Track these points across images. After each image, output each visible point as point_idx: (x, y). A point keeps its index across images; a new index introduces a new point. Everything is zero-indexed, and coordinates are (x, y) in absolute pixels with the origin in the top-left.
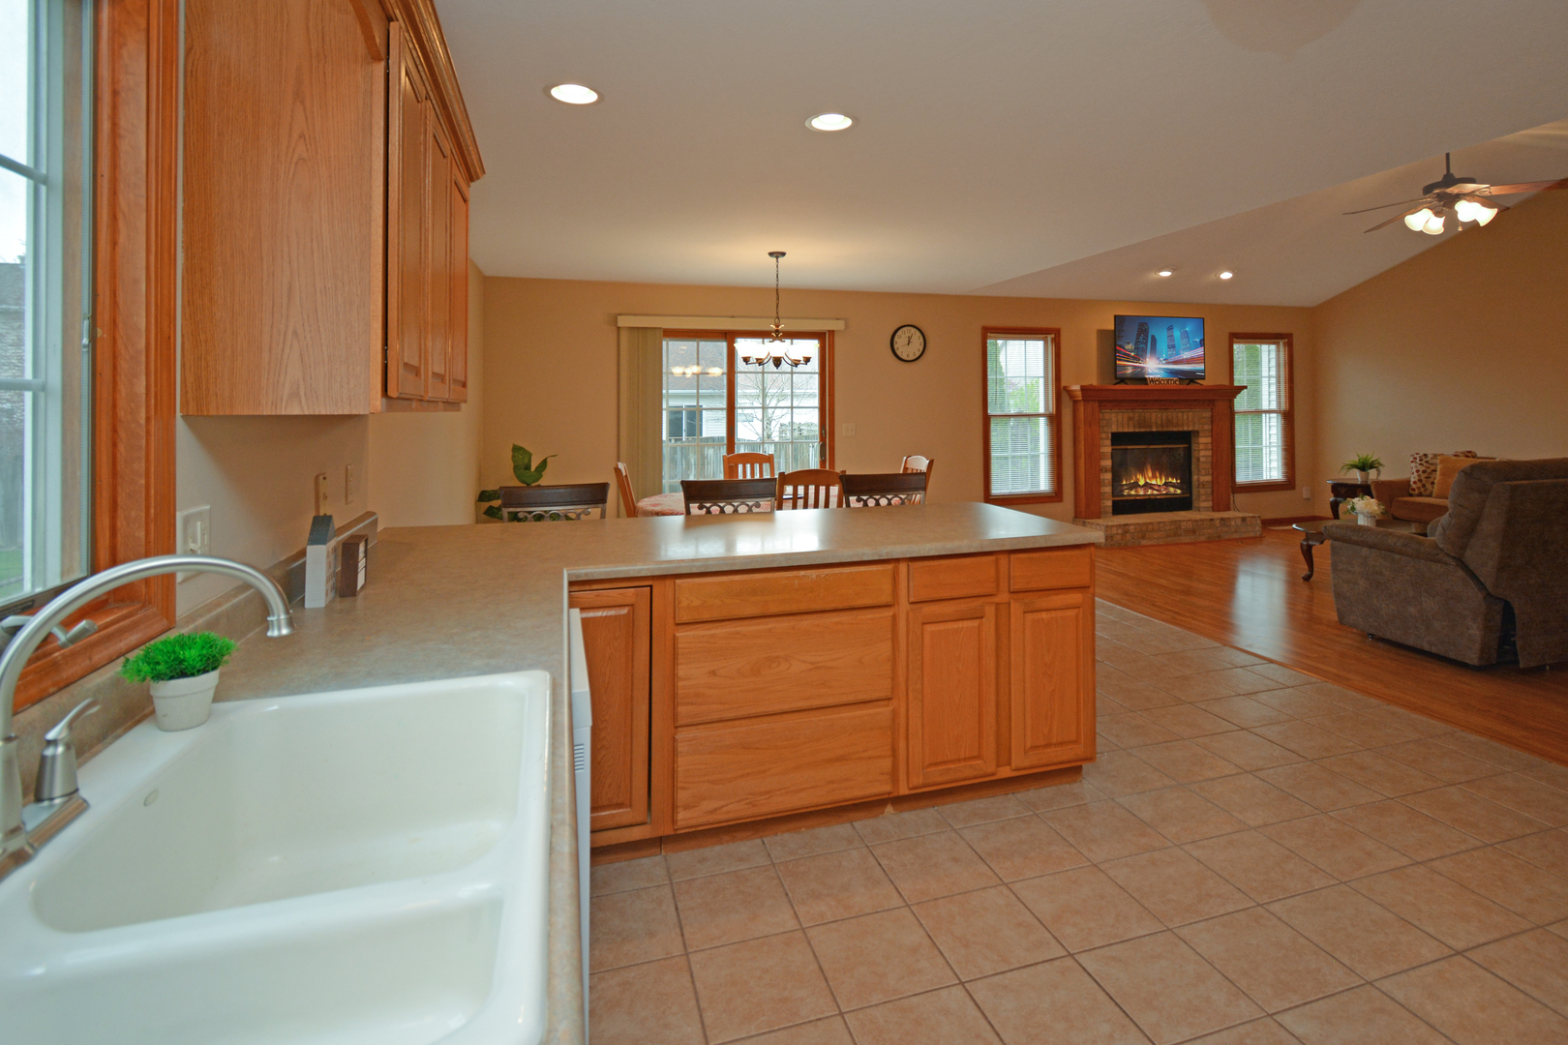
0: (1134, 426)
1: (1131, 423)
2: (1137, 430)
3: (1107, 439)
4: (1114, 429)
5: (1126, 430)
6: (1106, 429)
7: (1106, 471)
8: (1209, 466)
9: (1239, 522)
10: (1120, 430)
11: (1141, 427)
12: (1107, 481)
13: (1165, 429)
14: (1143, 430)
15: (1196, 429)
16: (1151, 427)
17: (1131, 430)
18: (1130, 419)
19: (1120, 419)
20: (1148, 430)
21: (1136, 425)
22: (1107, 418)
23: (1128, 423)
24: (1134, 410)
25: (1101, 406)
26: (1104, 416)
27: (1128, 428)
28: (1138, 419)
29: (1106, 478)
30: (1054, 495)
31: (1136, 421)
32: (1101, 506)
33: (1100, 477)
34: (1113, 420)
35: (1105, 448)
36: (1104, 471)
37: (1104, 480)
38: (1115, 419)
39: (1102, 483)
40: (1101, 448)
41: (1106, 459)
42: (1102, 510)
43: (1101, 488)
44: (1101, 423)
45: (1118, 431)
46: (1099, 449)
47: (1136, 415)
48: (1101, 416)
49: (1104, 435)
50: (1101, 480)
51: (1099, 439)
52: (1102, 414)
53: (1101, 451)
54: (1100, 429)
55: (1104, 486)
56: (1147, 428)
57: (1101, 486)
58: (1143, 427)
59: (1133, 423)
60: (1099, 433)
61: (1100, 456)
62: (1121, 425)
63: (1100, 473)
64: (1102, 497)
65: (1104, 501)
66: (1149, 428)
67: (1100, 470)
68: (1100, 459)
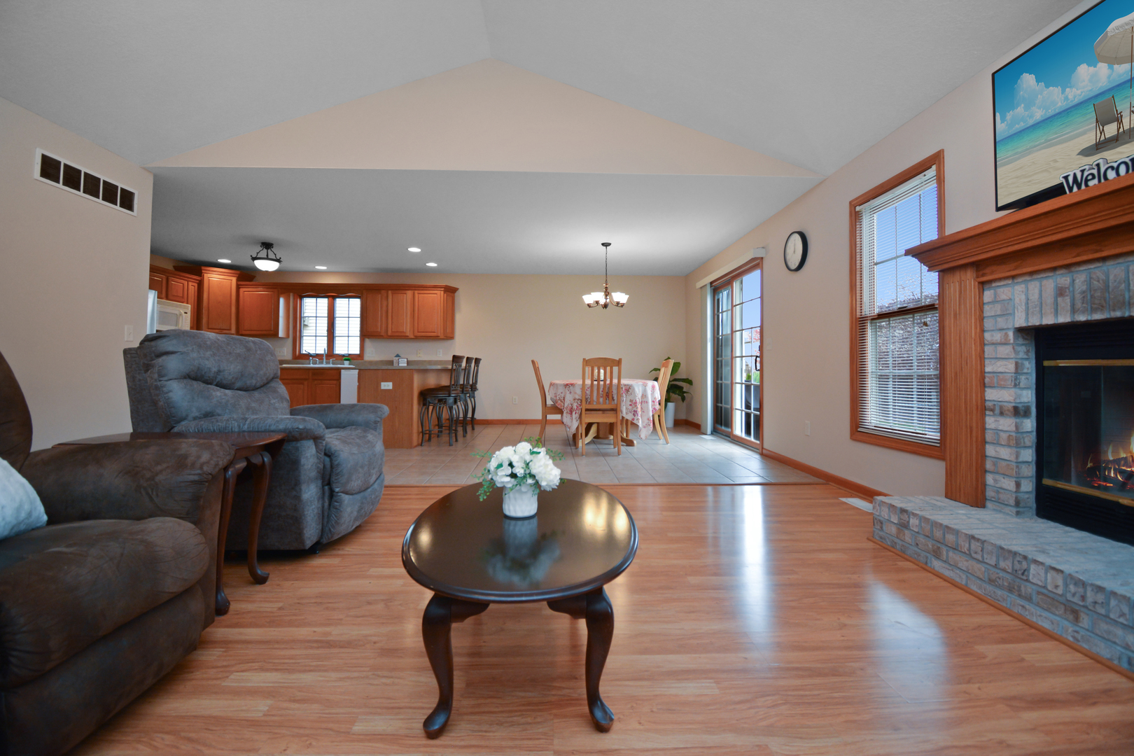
0: (1074, 310)
1: (1065, 302)
2: (1082, 318)
3: (1005, 344)
4: (1021, 322)
5: (1049, 320)
6: (1001, 323)
7: (1002, 414)
10: (1035, 321)
11: (1093, 310)
12: (1004, 435)
14: (1098, 316)
17: (1064, 318)
18: (1060, 292)
19: (1034, 296)
20: (1118, 314)
21: (1079, 304)
22: (1003, 297)
23: (1056, 304)
24: (1073, 269)
25: (983, 275)
26: (996, 295)
27: (1056, 313)
28: (1084, 288)
29: (1000, 428)
30: (938, 445)
31: (1078, 296)
32: (984, 485)
33: (984, 423)
34: (1017, 300)
35: (999, 363)
36: (997, 411)
37: (997, 431)
38: (1023, 297)
39: (989, 437)
40: (987, 362)
41: (1003, 387)
42: (990, 493)
43: (987, 446)
44: (988, 311)
45: (1030, 324)
46: (983, 366)
47: (1080, 278)
48: (988, 295)
49: (998, 337)
50: (984, 429)
51: (982, 343)
52: (992, 291)
53: (988, 369)
54: (988, 324)
55: (998, 444)
56: (1114, 310)
57: (984, 442)
58: (1101, 308)
59: (1068, 300)
60: (983, 331)
61: (984, 378)
62: (1038, 309)
63: (983, 415)
64: (989, 466)
65: (997, 477)
66: (1120, 308)
67: (983, 409)
68: (983, 386)
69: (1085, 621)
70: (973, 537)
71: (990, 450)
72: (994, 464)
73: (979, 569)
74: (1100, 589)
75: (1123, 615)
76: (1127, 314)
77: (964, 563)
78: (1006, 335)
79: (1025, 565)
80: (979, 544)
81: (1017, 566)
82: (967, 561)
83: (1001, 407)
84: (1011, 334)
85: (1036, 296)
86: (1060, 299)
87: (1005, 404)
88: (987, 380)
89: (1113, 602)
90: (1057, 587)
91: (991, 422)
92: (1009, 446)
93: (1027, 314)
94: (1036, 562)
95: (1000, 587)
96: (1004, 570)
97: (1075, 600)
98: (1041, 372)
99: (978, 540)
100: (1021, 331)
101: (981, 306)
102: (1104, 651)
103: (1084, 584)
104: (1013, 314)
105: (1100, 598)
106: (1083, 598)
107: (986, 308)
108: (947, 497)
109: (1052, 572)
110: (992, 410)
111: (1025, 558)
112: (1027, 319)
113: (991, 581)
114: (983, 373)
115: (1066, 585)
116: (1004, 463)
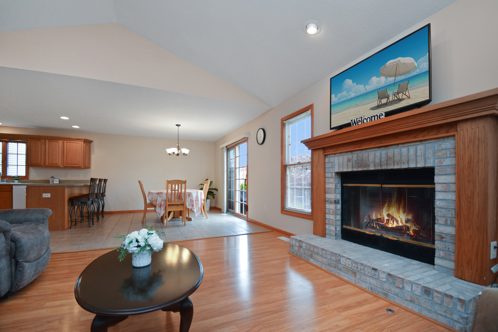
0: (353, 167)
1: (350, 164)
2: (355, 170)
3: (332, 178)
4: (337, 170)
5: (345, 170)
6: (331, 170)
7: (331, 203)
8: (451, 214)
9: (418, 291)
10: (341, 170)
11: (359, 167)
12: (331, 211)
13: (384, 167)
14: (360, 169)
15: (429, 164)
16: (369, 166)
17: (350, 170)
18: (349, 160)
19: (341, 161)
20: (365, 169)
21: (354, 165)
22: (332, 161)
23: (347, 164)
24: (353, 153)
25: (326, 152)
26: (329, 160)
27: (347, 168)
28: (356, 159)
29: (331, 208)
30: (311, 214)
31: (354, 162)
32: (325, 229)
33: (325, 206)
34: (336, 162)
35: (330, 185)
36: (329, 202)
37: (329, 209)
38: (338, 161)
39: (327, 211)
40: (326, 184)
41: (331, 193)
42: (327, 232)
43: (326, 215)
44: (327, 166)
45: (340, 171)
46: (325, 185)
47: (354, 156)
48: (327, 160)
49: (330, 175)
50: (325, 208)
51: (325, 177)
52: (328, 158)
53: (327, 187)
54: (327, 170)
55: (329, 214)
56: (364, 168)
57: (325, 213)
58: (360, 167)
59: (351, 163)
60: (325, 173)
61: (325, 190)
62: (342, 166)
63: (325, 203)
64: (327, 222)
65: (330, 226)
66: (366, 167)
67: (325, 201)
68: (325, 193)
69: (358, 276)
70: (323, 249)
71: (327, 216)
72: (329, 221)
73: (325, 260)
74: (362, 264)
75: (369, 273)
76: (368, 169)
77: (320, 259)
78: (332, 175)
79: (339, 257)
80: (325, 252)
81: (337, 259)
82: (321, 258)
83: (331, 200)
84: (334, 174)
85: (342, 161)
86: (349, 163)
87: (332, 199)
88: (326, 191)
89: (366, 269)
90: (349, 265)
91: (328, 206)
92: (333, 214)
93: (339, 167)
94: (343, 256)
95: (332, 267)
96: (333, 260)
97: (355, 269)
98: (343, 187)
99: (325, 250)
100: (337, 173)
101: (325, 163)
102: (364, 286)
103: (357, 263)
104: (334, 167)
105: (362, 267)
106: (357, 268)
107: (326, 164)
108: (314, 234)
109: (348, 260)
110: (328, 202)
111: (339, 255)
112: (339, 169)
113: (329, 265)
114: (325, 188)
115: (352, 264)
116: (332, 221)
